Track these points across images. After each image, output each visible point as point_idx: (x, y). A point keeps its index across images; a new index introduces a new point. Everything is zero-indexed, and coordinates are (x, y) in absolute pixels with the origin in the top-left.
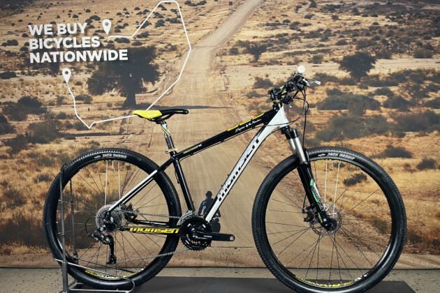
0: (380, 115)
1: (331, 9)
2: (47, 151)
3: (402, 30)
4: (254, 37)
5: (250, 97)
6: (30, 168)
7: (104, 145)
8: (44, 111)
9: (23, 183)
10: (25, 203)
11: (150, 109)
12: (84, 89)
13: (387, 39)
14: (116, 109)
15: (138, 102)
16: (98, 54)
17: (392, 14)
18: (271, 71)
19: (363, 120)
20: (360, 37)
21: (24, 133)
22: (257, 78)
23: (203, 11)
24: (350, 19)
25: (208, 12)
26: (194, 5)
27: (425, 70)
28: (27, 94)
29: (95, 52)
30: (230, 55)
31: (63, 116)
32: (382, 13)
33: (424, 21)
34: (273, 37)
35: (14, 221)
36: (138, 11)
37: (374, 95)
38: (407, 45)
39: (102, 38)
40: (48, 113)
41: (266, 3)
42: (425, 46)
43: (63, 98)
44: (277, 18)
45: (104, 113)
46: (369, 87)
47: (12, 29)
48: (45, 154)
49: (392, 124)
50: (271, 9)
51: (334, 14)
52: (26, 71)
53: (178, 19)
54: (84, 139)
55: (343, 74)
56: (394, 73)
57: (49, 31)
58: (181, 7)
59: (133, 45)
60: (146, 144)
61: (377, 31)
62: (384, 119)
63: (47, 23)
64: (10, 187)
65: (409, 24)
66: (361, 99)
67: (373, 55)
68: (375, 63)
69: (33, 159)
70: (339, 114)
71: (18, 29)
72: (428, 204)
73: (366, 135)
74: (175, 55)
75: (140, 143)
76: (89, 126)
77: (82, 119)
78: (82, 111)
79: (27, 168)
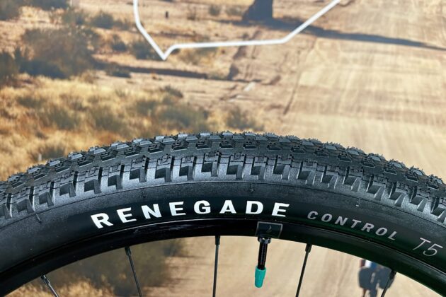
2: (63, 97)
6: (23, 128)
7: (192, 98)
11: (302, 32)
14: (227, 22)
15: (278, 11)
21: (11, 50)
31: (105, 21)
40: (72, 9)
45: (199, 28)
48: (58, 102)
54: (150, 81)
60: (279, 107)
69: (31, 111)
75: (267, 104)
76: (164, 51)
77: (151, 34)
78: (150, 17)
79: (16, 128)
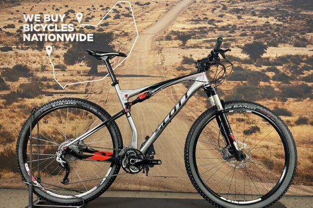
0: (270, 86)
1: (237, 11)
2: (32, 104)
3: (285, 27)
4: (183, 29)
5: (179, 70)
6: (19, 115)
8: (32, 75)
9: (13, 127)
10: (14, 141)
11: (108, 76)
12: (61, 61)
13: (275, 33)
14: (83, 75)
15: (99, 71)
16: (72, 36)
17: (279, 16)
18: (194, 52)
19: (258, 88)
20: (257, 31)
21: (16, 91)
22: (184, 57)
23: (148, 10)
24: (250, 19)
25: (151, 10)
26: (141, 5)
27: (301, 55)
28: (20, 63)
29: (70, 35)
30: (166, 40)
31: (45, 79)
32: (272, 15)
33: (301, 22)
34: (196, 29)
35: (5, 154)
36: (102, 8)
37: (266, 72)
38: (289, 38)
39: (76, 25)
40: (34, 77)
41: (192, 5)
42: (301, 39)
43: (45, 66)
44: (199, 16)
45: (74, 78)
46: (262, 66)
47: (11, 16)
48: (30, 106)
49: (278, 92)
50: (195, 10)
51: (239, 15)
52: (20, 47)
53: (130, 14)
54: (59, 96)
55: (244, 56)
56: (280, 57)
57: (37, 19)
58: (132, 6)
59: (98, 31)
60: (103, 101)
61: (268, 28)
62: (273, 89)
63: (37, 14)
64: (3, 129)
65: (290, 23)
66: (257, 74)
67: (266, 44)
68: (266, 49)
69: (22, 109)
70: (241, 84)
71: (16, 17)
72: (302, 149)
73: (260, 99)
74: (127, 39)
75: (99, 100)
76: (63, 86)
77: (59, 81)
78: (59, 76)
79: (17, 116)
